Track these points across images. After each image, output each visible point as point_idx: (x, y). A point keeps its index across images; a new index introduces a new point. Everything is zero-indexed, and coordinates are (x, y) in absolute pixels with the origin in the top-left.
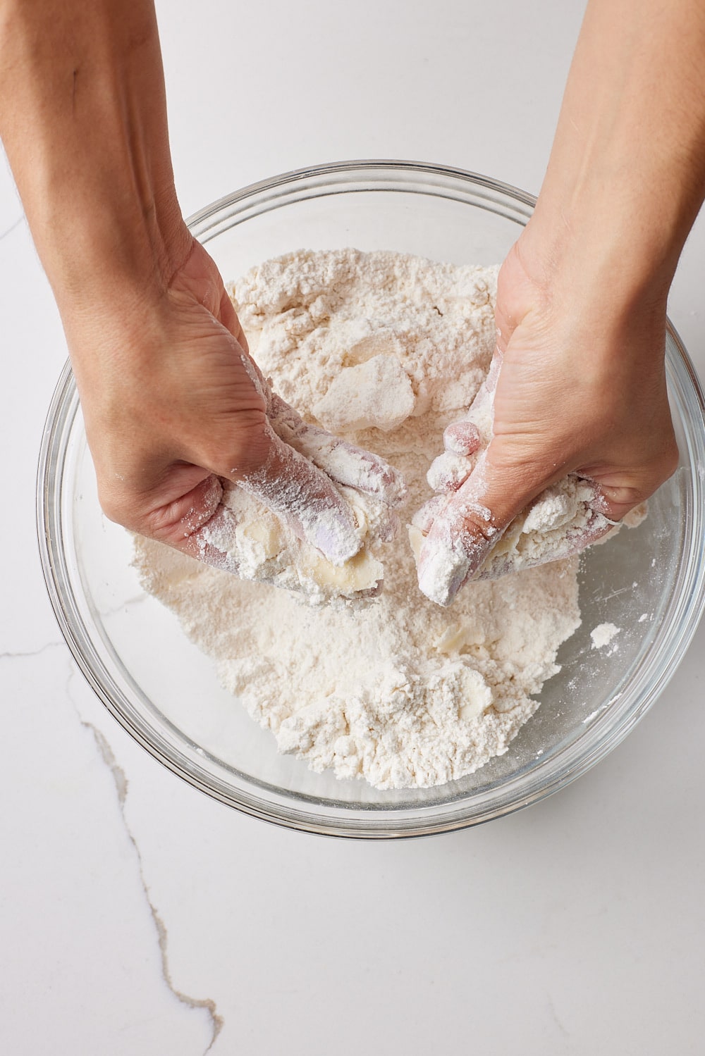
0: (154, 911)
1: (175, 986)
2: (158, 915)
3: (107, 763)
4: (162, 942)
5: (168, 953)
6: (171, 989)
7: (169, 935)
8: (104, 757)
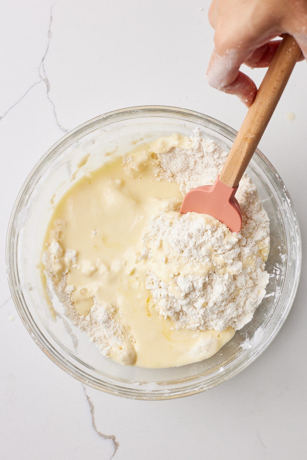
0: (88, 398)
1: (98, 430)
2: (90, 400)
3: (69, 333)
4: (92, 411)
5: (95, 415)
6: (96, 431)
7: (95, 408)
8: (68, 330)
